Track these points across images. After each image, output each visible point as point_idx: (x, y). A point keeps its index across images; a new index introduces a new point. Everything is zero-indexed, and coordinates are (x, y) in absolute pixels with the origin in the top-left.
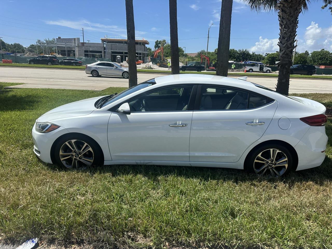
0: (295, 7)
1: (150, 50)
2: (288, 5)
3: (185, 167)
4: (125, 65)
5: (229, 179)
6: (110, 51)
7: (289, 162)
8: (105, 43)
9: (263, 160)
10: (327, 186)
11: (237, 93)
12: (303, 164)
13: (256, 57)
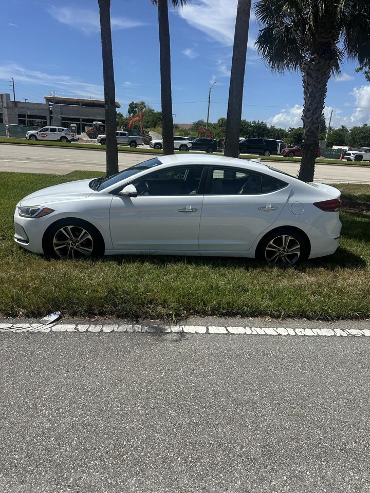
0: (324, 70)
1: (121, 116)
2: (314, 68)
3: (194, 256)
4: (84, 139)
5: (240, 266)
6: (59, 117)
7: (301, 250)
8: (52, 104)
9: (275, 248)
10: (338, 273)
11: (250, 178)
12: (316, 251)
13: (276, 133)
